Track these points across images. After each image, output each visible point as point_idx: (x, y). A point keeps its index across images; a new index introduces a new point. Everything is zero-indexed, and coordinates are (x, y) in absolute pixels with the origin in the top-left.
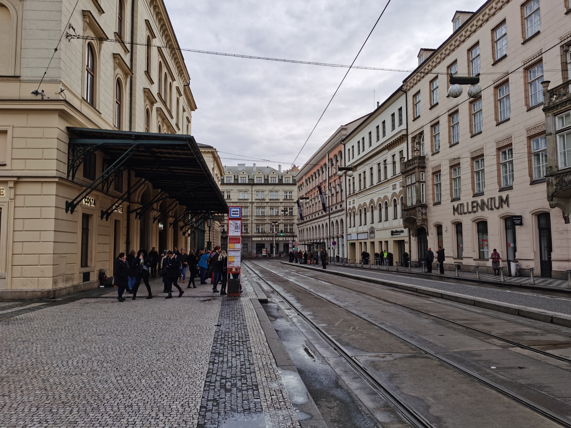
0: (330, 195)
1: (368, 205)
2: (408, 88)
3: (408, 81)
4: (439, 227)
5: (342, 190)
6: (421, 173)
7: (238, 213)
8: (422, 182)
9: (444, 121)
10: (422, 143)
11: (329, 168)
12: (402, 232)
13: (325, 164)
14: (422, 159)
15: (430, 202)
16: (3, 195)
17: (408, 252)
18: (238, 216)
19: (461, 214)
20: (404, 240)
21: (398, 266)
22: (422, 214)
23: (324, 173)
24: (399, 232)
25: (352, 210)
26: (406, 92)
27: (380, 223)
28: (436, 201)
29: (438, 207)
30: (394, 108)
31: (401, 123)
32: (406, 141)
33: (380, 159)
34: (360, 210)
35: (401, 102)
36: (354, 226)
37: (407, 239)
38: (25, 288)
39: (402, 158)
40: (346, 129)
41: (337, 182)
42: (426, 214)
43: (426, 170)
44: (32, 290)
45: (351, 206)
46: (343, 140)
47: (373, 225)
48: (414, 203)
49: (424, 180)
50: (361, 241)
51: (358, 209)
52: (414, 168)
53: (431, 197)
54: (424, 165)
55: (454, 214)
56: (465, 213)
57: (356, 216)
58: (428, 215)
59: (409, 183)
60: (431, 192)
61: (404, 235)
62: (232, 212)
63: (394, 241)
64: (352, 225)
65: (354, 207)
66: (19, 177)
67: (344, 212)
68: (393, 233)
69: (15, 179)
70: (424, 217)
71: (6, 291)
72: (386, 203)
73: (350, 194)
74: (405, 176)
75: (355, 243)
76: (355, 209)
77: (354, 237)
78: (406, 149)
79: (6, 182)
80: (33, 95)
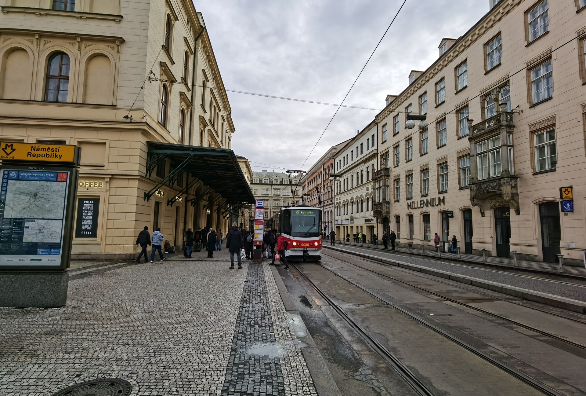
0: (324, 193)
1: (349, 201)
2: (379, 121)
3: (379, 117)
4: (398, 218)
5: (332, 190)
6: (386, 180)
7: (262, 204)
8: (387, 186)
9: (402, 145)
10: (387, 159)
11: (324, 175)
12: (372, 220)
13: (321, 172)
14: (388, 170)
15: (392, 200)
16: (101, 187)
17: (376, 235)
18: (262, 206)
19: (413, 209)
20: (373, 226)
21: (369, 243)
22: (386, 208)
23: (321, 178)
24: (370, 220)
25: (338, 204)
26: (377, 124)
27: (357, 213)
28: (396, 199)
29: (397, 203)
30: (369, 135)
31: (373, 145)
32: (377, 158)
33: (358, 169)
34: (344, 204)
35: (374, 131)
36: (340, 215)
37: (375, 225)
38: (114, 252)
39: (373, 169)
40: (336, 148)
41: (329, 184)
42: (389, 208)
43: (390, 178)
44: (119, 254)
45: (338, 202)
46: (334, 156)
47: (352, 215)
48: (381, 200)
50: (344, 225)
52: (382, 177)
53: (392, 196)
54: (388, 174)
55: (408, 209)
56: (416, 208)
57: (341, 208)
58: (390, 209)
59: (378, 186)
60: (393, 193)
61: (374, 223)
62: (258, 203)
63: (367, 226)
65: (340, 202)
66: (113, 175)
67: (333, 205)
68: (366, 221)
69: (111, 176)
70: (388, 210)
71: (101, 253)
72: (362, 199)
73: (337, 193)
74: (375, 181)
75: (340, 227)
76: (341, 203)
77: (339, 222)
78: (376, 163)
79: (104, 178)
80: (125, 118)
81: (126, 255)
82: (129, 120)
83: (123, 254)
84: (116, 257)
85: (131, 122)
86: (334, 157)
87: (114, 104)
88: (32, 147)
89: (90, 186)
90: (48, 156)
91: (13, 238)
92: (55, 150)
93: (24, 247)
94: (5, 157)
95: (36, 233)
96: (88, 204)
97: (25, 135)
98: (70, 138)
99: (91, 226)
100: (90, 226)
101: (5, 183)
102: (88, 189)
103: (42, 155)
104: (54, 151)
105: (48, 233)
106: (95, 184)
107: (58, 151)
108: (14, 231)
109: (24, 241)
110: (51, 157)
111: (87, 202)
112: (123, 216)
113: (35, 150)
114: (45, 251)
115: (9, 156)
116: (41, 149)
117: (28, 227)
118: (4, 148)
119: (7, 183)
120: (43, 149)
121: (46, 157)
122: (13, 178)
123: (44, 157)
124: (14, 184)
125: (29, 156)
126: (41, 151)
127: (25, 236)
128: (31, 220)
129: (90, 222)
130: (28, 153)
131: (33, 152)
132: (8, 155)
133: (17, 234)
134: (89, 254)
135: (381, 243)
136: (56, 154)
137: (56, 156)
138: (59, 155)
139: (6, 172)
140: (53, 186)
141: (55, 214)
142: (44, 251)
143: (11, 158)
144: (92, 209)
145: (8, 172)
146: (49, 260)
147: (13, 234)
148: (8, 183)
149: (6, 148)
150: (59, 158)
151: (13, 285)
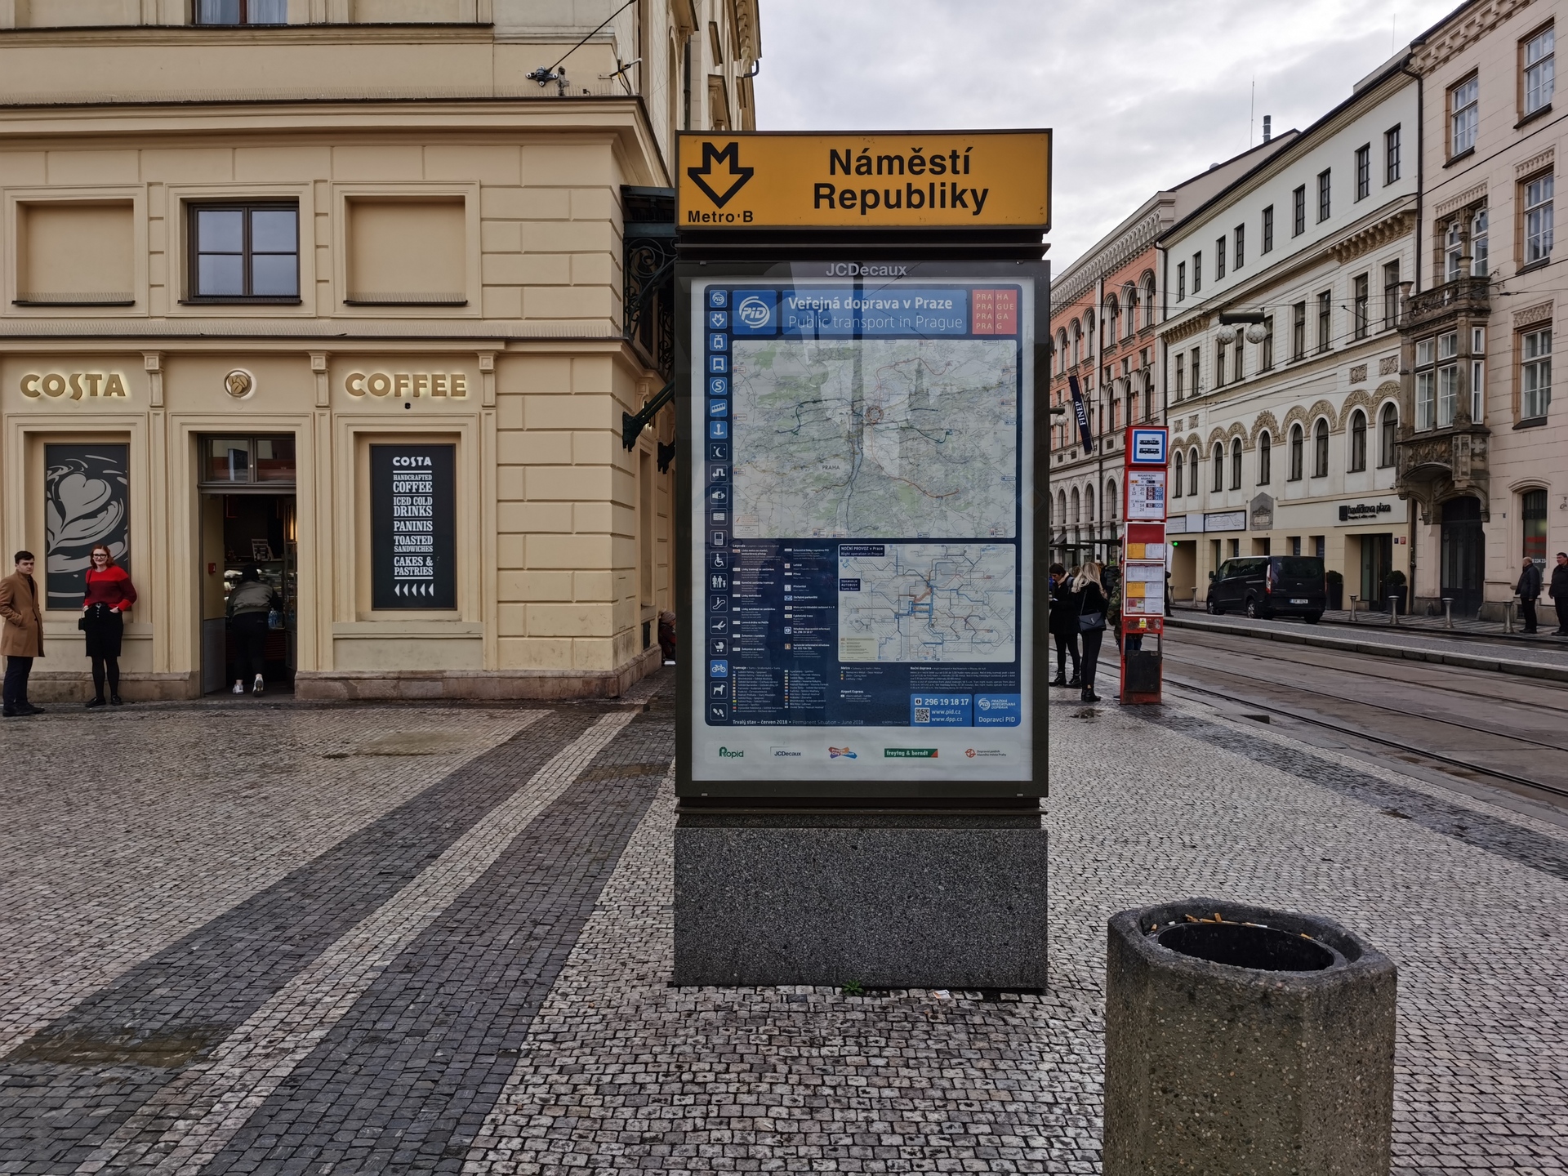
0: (1106, 403)
1: (1249, 432)
2: (1430, 62)
3: (1432, 42)
4: (1533, 496)
5: (1149, 389)
6: (1474, 329)
7: (1159, 447)
8: (1474, 358)
10: (1474, 235)
11: (1102, 322)
12: (1386, 509)
13: (1090, 313)
14: (1481, 284)
15: (1503, 417)
16: (463, 393)
17: (1406, 571)
18: (1158, 456)
20: (1391, 535)
21: (1357, 610)
22: (1473, 455)
23: (1086, 339)
24: (1371, 509)
25: (1185, 447)
26: (1418, 77)
27: (1296, 484)
28: (1524, 414)
29: (1535, 433)
30: (1370, 129)
31: (1392, 176)
32: (1414, 232)
33: (1306, 288)
34: (1219, 447)
35: (1400, 107)
36: (1193, 493)
37: (1401, 532)
38: (536, 669)
39: (1391, 288)
40: (1171, 203)
41: (1135, 362)
42: (1483, 455)
43: (1491, 320)
44: (556, 674)
45: (1184, 435)
46: (1163, 237)
47: (1265, 489)
48: (1444, 420)
49: (1482, 351)
50: (1216, 537)
51: (1210, 443)
52: (1453, 315)
53: (1507, 402)
54: (1484, 303)
57: (1200, 465)
58: (1492, 458)
59: (1422, 359)
60: (1506, 387)
61: (1395, 519)
62: (1139, 446)
63: (1348, 536)
64: (1186, 488)
65: (1194, 438)
66: (508, 341)
68: (1344, 513)
69: (501, 346)
70: (1478, 464)
71: (485, 674)
72: (1322, 422)
73: (1180, 399)
74: (1410, 339)
75: (1194, 542)
76: (1199, 444)
77: (1195, 524)
78: (1413, 255)
79: (473, 356)
80: (534, 83)
81: (586, 680)
82: (552, 90)
83: (573, 674)
84: (549, 687)
85: (562, 99)
86: (1165, 238)
87: (484, 18)
88: (834, 154)
89: (416, 394)
90: (916, 199)
91: (790, 639)
92: (948, 163)
93: (848, 685)
94: (706, 217)
95: (898, 616)
96: (409, 467)
97: (135, 181)
98: (316, 182)
99: (429, 562)
100: (424, 561)
101: (719, 353)
102: (408, 406)
103: (887, 193)
104: (944, 169)
105: (956, 611)
106: (435, 385)
107: (966, 171)
108: (789, 603)
109: (844, 656)
110: (932, 205)
111: (405, 461)
112: (558, 516)
113: (847, 171)
114: (950, 707)
115: (727, 208)
116: (880, 159)
117: (855, 585)
118: (699, 164)
119: (728, 354)
120: (890, 160)
121: (910, 205)
122: (754, 325)
123: (898, 205)
124: (765, 360)
125: (824, 202)
126: (880, 172)
127: (843, 631)
128: (865, 547)
129: (427, 544)
130: (818, 187)
131: (841, 181)
132: (720, 202)
133: (807, 623)
134: (439, 676)
135: (1432, 607)
136: (954, 186)
137: (957, 198)
138: (974, 192)
139: (719, 299)
140: (955, 364)
141: (977, 514)
142: (945, 708)
143: (739, 222)
144: (429, 489)
145: (730, 298)
146: (970, 753)
147: (789, 623)
148: (735, 352)
149: (706, 169)
150: (972, 207)
151: (818, 877)
